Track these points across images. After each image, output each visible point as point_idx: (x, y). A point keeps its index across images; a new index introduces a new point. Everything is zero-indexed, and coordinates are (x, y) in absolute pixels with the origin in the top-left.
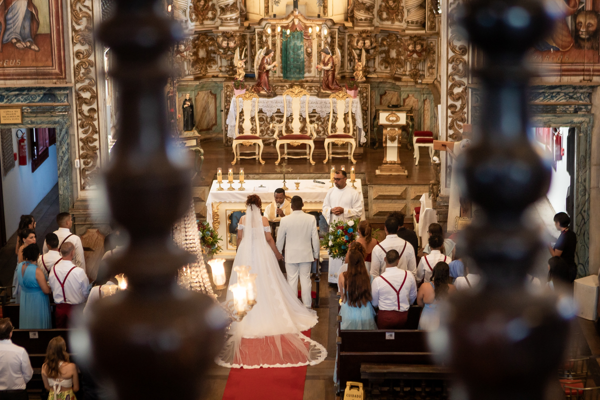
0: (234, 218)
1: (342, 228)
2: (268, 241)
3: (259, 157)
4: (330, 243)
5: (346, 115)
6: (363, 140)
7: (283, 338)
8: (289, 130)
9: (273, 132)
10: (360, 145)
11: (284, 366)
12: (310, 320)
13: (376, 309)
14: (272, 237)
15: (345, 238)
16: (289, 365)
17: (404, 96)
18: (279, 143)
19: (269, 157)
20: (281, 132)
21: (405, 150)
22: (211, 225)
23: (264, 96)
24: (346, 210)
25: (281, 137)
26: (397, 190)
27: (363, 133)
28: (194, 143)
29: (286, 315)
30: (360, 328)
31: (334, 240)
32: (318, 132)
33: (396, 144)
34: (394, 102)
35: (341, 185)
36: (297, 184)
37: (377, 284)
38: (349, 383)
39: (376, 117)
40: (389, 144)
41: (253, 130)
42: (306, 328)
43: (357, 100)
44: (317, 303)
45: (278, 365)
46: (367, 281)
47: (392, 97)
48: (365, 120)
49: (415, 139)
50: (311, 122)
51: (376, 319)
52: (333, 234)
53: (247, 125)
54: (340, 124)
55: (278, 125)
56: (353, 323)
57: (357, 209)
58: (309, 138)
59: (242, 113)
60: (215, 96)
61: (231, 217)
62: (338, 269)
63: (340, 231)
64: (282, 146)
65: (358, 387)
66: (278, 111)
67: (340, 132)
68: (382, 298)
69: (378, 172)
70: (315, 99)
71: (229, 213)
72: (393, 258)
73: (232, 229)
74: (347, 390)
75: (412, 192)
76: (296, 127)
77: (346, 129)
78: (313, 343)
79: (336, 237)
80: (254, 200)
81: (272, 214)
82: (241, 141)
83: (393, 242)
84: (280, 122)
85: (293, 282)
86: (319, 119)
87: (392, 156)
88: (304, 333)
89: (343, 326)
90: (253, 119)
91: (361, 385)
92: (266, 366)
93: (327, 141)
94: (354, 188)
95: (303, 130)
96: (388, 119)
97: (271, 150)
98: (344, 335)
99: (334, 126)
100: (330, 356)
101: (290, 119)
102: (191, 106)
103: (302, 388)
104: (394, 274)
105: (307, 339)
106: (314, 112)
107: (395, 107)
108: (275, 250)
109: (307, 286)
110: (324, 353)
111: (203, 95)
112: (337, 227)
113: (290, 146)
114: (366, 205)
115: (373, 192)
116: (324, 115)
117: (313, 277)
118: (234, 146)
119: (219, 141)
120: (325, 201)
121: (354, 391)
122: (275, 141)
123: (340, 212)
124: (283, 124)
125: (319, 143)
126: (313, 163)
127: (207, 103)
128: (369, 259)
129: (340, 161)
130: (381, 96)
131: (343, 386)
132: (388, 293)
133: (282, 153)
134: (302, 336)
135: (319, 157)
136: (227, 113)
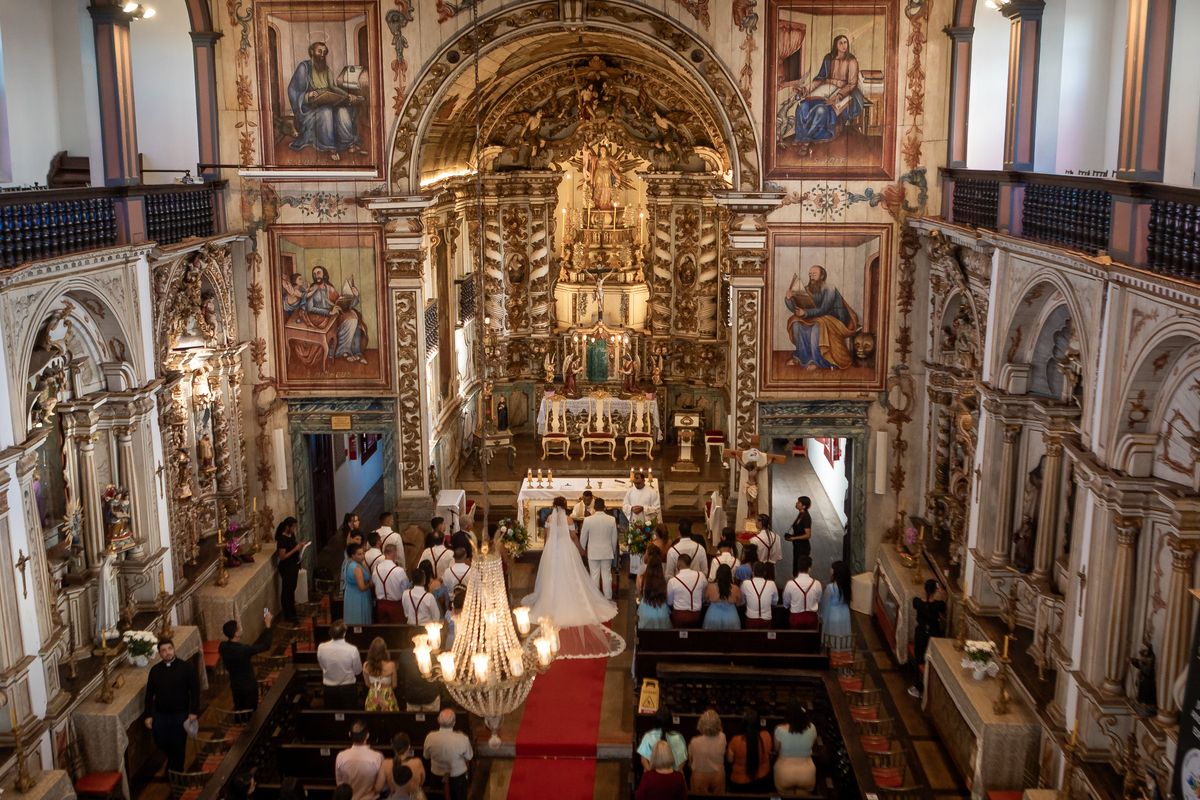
0: (543, 516)
1: (640, 527)
2: (573, 538)
3: (566, 453)
4: (630, 541)
5: (645, 415)
6: (660, 438)
7: (586, 628)
8: (593, 428)
9: (579, 430)
10: (657, 443)
11: (586, 657)
12: (610, 611)
13: (671, 607)
14: (576, 536)
15: (643, 537)
16: (591, 656)
17: (697, 398)
18: (584, 441)
19: (575, 453)
20: (586, 430)
21: (698, 448)
22: (522, 523)
23: (571, 398)
24: (646, 508)
25: (586, 435)
26: (690, 486)
27: (660, 432)
28: (507, 441)
29: (589, 608)
30: (657, 627)
31: (633, 539)
32: (619, 431)
33: (689, 444)
34: (688, 403)
35: (640, 485)
36: (600, 483)
37: (673, 584)
38: (645, 681)
39: (671, 418)
40: (683, 444)
41: (561, 428)
42: (606, 619)
43: (655, 401)
44: (619, 595)
45: (581, 656)
46: (664, 583)
47: (686, 399)
48: (661, 419)
49: (707, 438)
50: (613, 422)
51: (671, 616)
52: (632, 532)
53: (556, 424)
54: (639, 424)
55: (583, 426)
56: (651, 621)
57: (656, 506)
58: (611, 437)
59: (551, 413)
60: (527, 396)
61: (539, 513)
62: (638, 565)
63: (638, 530)
64: (587, 444)
65: (654, 684)
66: (584, 411)
67: (639, 431)
68: (676, 597)
69: (673, 469)
70: (617, 400)
71: (538, 509)
72: (686, 561)
73: (541, 523)
74: (644, 686)
75: (704, 488)
76: (600, 425)
77: (645, 428)
78: (613, 634)
79: (635, 536)
80: (560, 502)
81: (581, 512)
82: (550, 439)
83: (686, 545)
84: (586, 421)
85: (595, 576)
86: (620, 418)
87: (686, 455)
88: (605, 624)
89: (641, 625)
90: (561, 418)
91: (656, 682)
92: (570, 657)
93: (627, 439)
94: (652, 487)
95: (606, 428)
96: (682, 422)
97: (577, 447)
98: (642, 634)
99: (633, 425)
100: (629, 647)
101: (594, 419)
102: (505, 408)
103: (602, 679)
104: (687, 575)
105: (608, 630)
106: (616, 412)
107: (689, 409)
108: (579, 546)
109: (608, 579)
110: (623, 644)
111: (516, 395)
112: (636, 526)
113: (593, 443)
114: (662, 499)
115: (669, 488)
116: (624, 415)
117: (614, 570)
118: (544, 442)
119: (531, 436)
120: (625, 499)
121: (651, 688)
122: (580, 439)
123: (639, 510)
124: (588, 425)
125: (620, 441)
126: (614, 459)
127: (520, 402)
128: (665, 561)
129: (639, 459)
130: (677, 397)
131: (640, 682)
132: (681, 592)
133: (587, 450)
134: (604, 627)
135: (620, 453)
136: (538, 412)
